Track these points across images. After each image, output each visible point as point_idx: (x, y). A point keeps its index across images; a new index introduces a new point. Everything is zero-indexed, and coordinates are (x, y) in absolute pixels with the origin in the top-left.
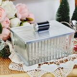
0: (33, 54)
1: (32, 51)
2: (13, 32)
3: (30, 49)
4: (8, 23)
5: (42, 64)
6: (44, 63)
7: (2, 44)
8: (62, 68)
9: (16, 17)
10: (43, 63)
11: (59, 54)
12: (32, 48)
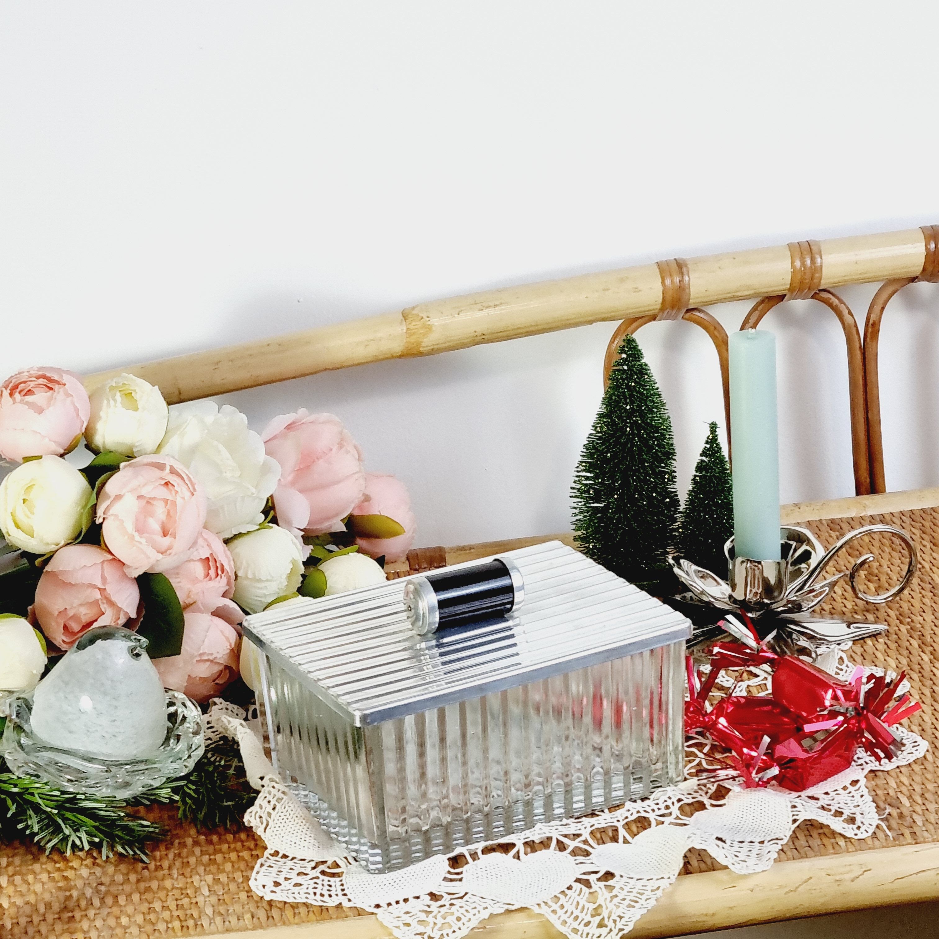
0: (412, 790)
1: (402, 770)
2: (259, 642)
3: (390, 756)
4: (220, 570)
5: (474, 856)
6: (487, 850)
7: (189, 726)
8: (609, 875)
9: (274, 521)
10: (479, 846)
11: (588, 788)
12: (400, 747)
